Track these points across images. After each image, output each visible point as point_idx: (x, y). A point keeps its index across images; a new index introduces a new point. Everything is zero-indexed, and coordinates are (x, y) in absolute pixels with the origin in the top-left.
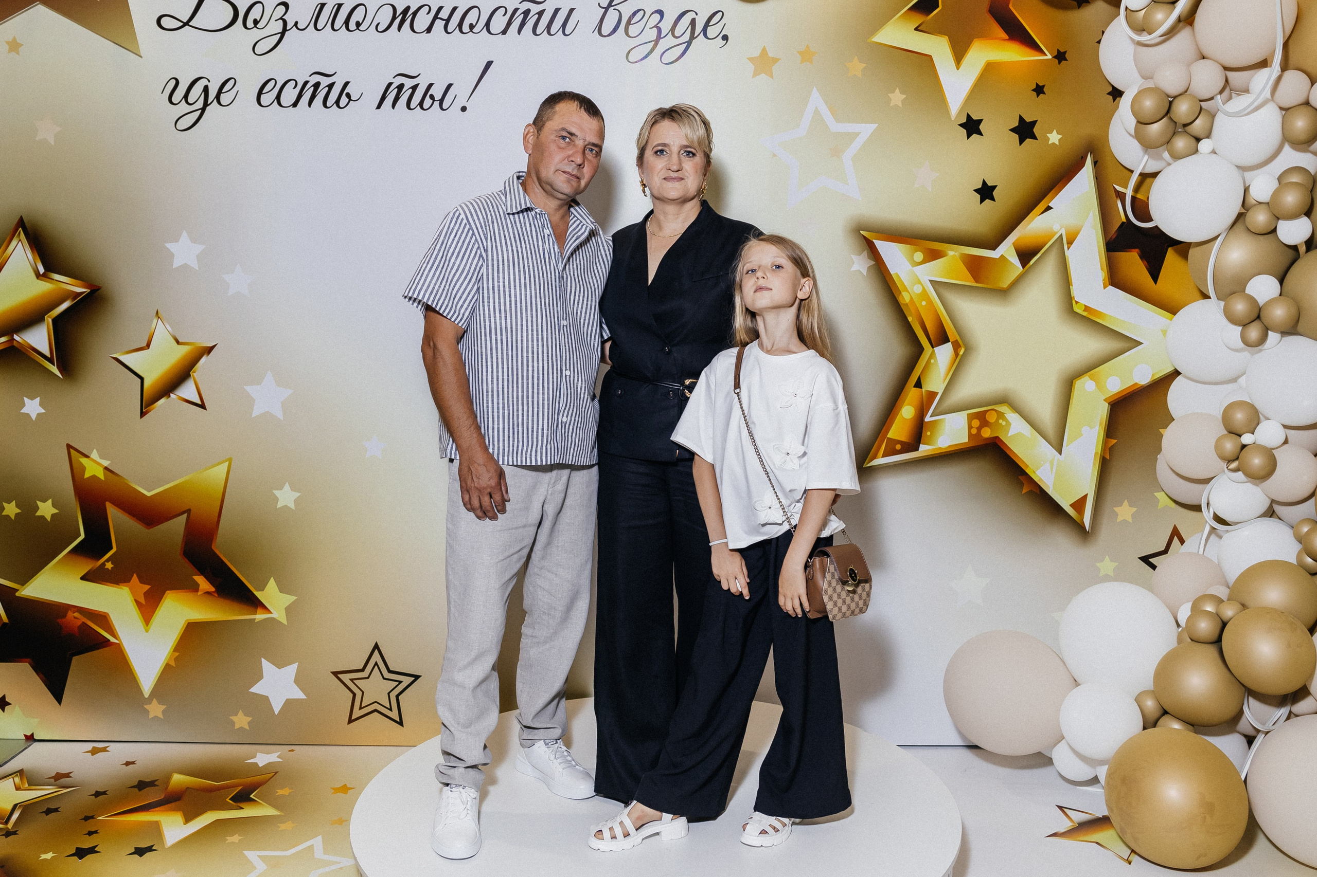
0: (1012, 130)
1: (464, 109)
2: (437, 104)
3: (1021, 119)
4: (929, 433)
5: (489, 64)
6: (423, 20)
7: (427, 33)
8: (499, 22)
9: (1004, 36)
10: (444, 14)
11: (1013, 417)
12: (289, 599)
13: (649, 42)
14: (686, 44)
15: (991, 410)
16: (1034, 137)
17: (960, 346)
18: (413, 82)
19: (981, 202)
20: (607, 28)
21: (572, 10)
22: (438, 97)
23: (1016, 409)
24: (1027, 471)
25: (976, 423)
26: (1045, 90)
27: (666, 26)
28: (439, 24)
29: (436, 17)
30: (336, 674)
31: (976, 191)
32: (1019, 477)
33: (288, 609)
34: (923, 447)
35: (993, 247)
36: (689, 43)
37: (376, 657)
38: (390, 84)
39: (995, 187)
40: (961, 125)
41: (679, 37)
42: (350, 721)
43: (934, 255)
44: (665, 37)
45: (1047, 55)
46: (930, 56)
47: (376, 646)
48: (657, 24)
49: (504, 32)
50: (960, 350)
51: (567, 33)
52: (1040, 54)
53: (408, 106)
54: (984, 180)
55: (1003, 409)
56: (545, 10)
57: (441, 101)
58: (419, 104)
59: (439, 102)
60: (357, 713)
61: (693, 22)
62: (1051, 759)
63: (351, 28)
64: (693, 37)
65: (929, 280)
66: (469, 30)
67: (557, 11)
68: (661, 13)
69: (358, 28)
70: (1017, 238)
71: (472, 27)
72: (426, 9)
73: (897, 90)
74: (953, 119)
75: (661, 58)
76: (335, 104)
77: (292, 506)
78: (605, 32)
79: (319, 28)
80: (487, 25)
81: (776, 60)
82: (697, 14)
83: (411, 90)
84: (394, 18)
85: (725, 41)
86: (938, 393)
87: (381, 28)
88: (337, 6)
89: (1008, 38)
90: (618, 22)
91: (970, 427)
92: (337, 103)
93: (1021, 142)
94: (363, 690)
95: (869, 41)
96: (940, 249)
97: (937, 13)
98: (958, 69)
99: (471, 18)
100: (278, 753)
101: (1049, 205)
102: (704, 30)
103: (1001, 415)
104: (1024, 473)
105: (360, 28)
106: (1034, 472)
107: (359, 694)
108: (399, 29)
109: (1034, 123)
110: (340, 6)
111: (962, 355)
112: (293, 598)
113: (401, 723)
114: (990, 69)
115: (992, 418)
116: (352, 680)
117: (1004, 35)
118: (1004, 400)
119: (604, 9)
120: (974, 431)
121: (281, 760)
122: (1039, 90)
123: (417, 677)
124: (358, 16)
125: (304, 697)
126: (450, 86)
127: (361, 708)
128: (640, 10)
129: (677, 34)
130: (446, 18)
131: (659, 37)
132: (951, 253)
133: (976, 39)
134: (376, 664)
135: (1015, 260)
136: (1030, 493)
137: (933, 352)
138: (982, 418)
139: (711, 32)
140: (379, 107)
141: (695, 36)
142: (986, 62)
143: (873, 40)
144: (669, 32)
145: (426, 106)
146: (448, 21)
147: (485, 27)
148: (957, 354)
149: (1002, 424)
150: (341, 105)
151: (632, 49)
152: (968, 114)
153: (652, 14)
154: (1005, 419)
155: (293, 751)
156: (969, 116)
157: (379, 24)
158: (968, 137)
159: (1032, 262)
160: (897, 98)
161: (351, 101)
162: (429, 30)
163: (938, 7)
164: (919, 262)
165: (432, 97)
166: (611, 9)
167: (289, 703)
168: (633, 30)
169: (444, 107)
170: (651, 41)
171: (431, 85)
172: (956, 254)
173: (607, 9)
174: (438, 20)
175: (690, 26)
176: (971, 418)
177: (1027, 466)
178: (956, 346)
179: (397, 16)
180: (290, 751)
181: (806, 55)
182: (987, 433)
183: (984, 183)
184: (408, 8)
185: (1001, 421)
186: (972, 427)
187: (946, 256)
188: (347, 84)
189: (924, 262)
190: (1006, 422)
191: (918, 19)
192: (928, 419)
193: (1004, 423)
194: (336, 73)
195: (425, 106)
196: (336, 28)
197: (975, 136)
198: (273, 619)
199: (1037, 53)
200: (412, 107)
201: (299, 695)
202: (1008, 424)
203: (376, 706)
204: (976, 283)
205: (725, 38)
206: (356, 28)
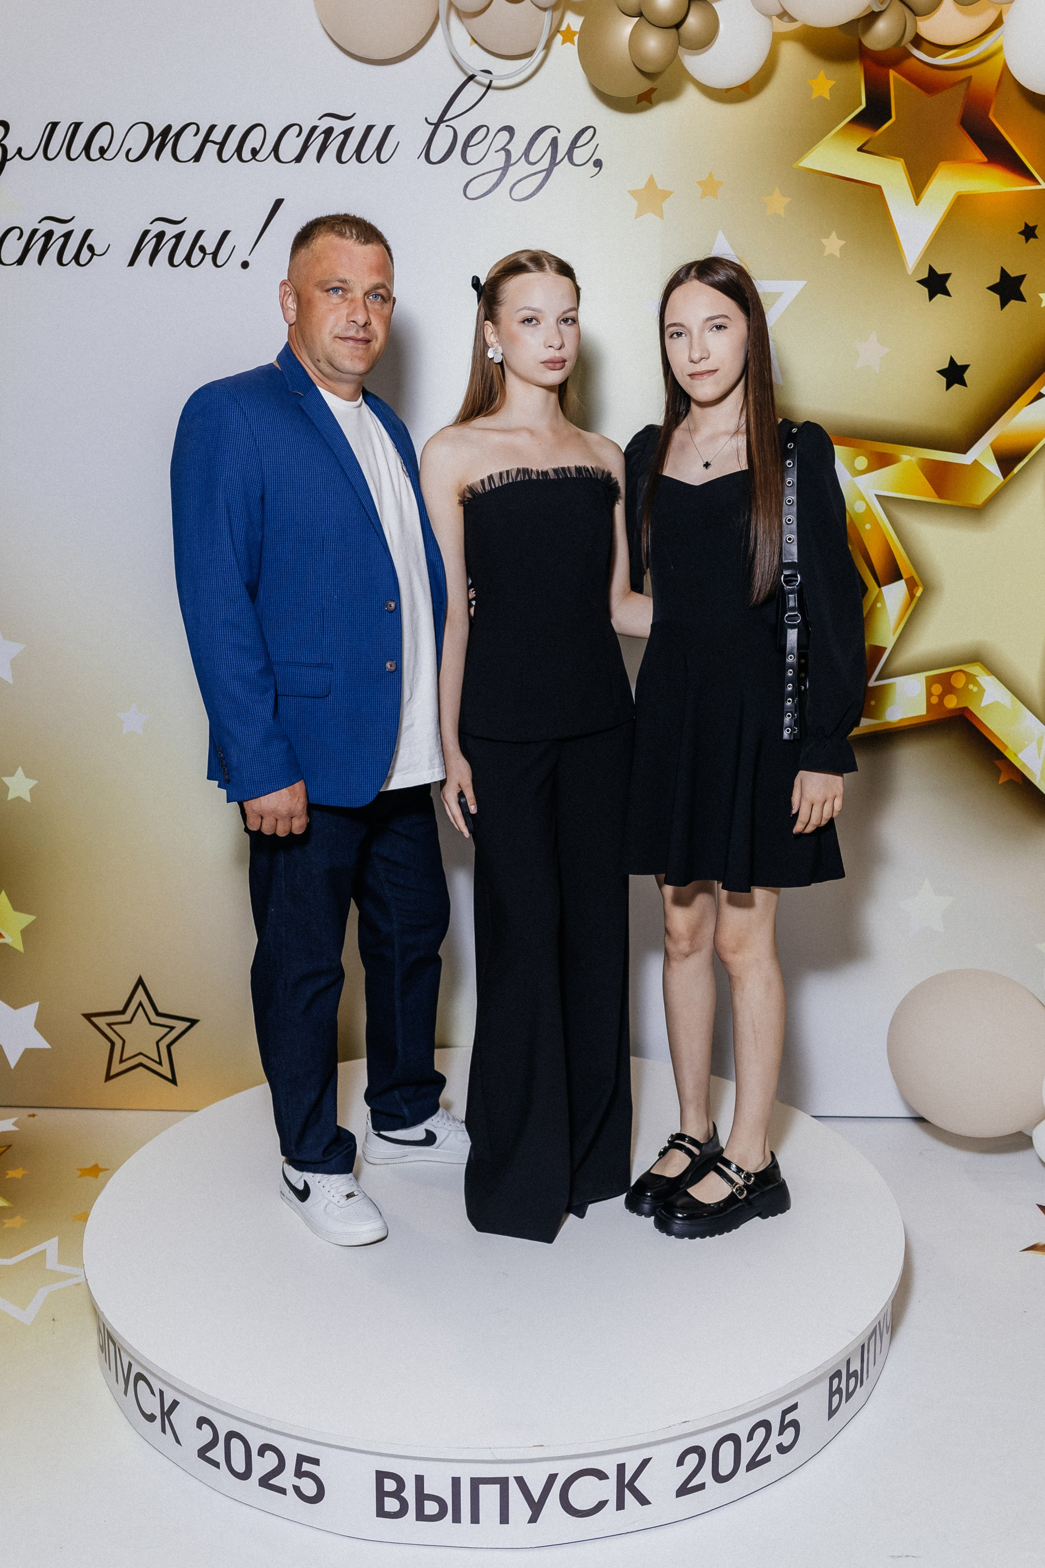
0: (990, 288)
1: (245, 265)
2: (209, 258)
3: (1003, 273)
4: (873, 703)
5: (279, 203)
6: (189, 144)
7: (194, 161)
8: (291, 146)
9: (981, 158)
10: (218, 136)
11: (987, 681)
12: (27, 919)
13: (494, 170)
14: (545, 172)
15: (961, 671)
16: (1021, 298)
17: (917, 585)
18: (177, 229)
19: (948, 387)
20: (438, 150)
21: (389, 128)
22: (210, 249)
23: (992, 670)
24: (1006, 754)
25: (937, 689)
26: (1037, 232)
27: (517, 148)
28: (211, 150)
29: (206, 140)
30: (88, 1017)
31: (941, 372)
32: (997, 762)
33: (26, 933)
34: (865, 722)
35: (964, 449)
36: (549, 171)
37: (140, 995)
38: (146, 233)
39: (966, 367)
40: (921, 282)
41: (535, 163)
42: (108, 1078)
43: (881, 461)
44: (515, 163)
45: (1039, 184)
46: (879, 187)
47: (140, 982)
48: (505, 146)
49: (298, 159)
50: (917, 591)
51: (383, 159)
52: (1032, 183)
53: (171, 263)
54: (952, 359)
55: (975, 670)
56: (352, 128)
57: (215, 255)
58: (185, 259)
59: (211, 255)
60: (116, 1068)
61: (554, 142)
62: (1030, 1139)
63: (93, 156)
64: (553, 163)
65: (876, 495)
66: (251, 157)
67: (369, 128)
68: (510, 130)
69: (102, 156)
70: (997, 435)
71: (255, 152)
72: (193, 128)
73: (834, 234)
74: (910, 272)
75: (510, 193)
76: (73, 260)
77: (28, 798)
78: (435, 156)
79: (50, 155)
80: (276, 149)
81: (666, 194)
82: (559, 131)
83: (174, 240)
84: (150, 142)
85: (598, 168)
86: (884, 649)
87: (132, 156)
88: (73, 125)
89: (986, 160)
90: (452, 144)
91: (929, 694)
92: (76, 258)
93: (1003, 305)
94: (123, 1037)
95: (794, 166)
96: (890, 452)
97: (888, 127)
98: (917, 204)
99: (254, 140)
100: (14, 1120)
101: (1041, 391)
102: (570, 153)
103: (971, 678)
104: (1001, 756)
105: (105, 156)
106: (1016, 755)
107: (118, 1043)
108: (157, 156)
109: (1021, 278)
110: (77, 125)
111: (920, 598)
112: (31, 918)
113: (174, 1081)
114: (961, 203)
115: (959, 682)
116: (109, 1025)
117: (980, 156)
118: (976, 657)
119: (433, 126)
120: (934, 700)
121: (17, 1129)
122: (1029, 232)
123: (193, 1022)
124: (102, 138)
125: (47, 1046)
126: (226, 234)
127: (121, 1061)
128: (482, 126)
129: (532, 159)
130: (220, 141)
131: (508, 164)
132: (905, 458)
133: (943, 162)
134: (140, 1004)
135: (993, 467)
136: (1010, 782)
137: (880, 593)
138: (946, 684)
139: (580, 155)
140: (132, 263)
141: (557, 161)
142: (956, 194)
143: (800, 165)
144: (522, 156)
145: (195, 260)
146: (222, 145)
147: (273, 153)
148: (912, 595)
149: (972, 690)
150: (82, 262)
151: (471, 181)
152: (930, 267)
153: (499, 131)
154: (976, 683)
155: (33, 1116)
156: (931, 269)
157: (130, 150)
158: (931, 298)
159: (1016, 470)
160: (834, 244)
161: (95, 256)
162: (197, 157)
163: (890, 117)
164: (861, 471)
165: (202, 249)
166: (442, 125)
167: (28, 1053)
168: (473, 154)
169: (219, 263)
170: (497, 170)
171: (200, 233)
172: (913, 459)
173: (437, 126)
174: (209, 144)
175: (550, 148)
176: (930, 682)
177: (1006, 747)
178: (912, 585)
179: (154, 139)
180: (30, 1116)
181: (709, 187)
182: (952, 703)
183: (952, 361)
184: (169, 128)
185: (971, 686)
186: (933, 695)
187: (900, 461)
188: (88, 232)
189: (870, 469)
190: (978, 687)
191: (862, 136)
192: (872, 683)
193: (975, 689)
194: (74, 217)
195: (194, 262)
196: (73, 156)
197: (939, 296)
198: (5, 945)
199: (1028, 182)
200: (176, 262)
201: (40, 1043)
202: (982, 691)
203: (141, 1059)
204: (941, 497)
205: (598, 164)
206: (99, 156)
